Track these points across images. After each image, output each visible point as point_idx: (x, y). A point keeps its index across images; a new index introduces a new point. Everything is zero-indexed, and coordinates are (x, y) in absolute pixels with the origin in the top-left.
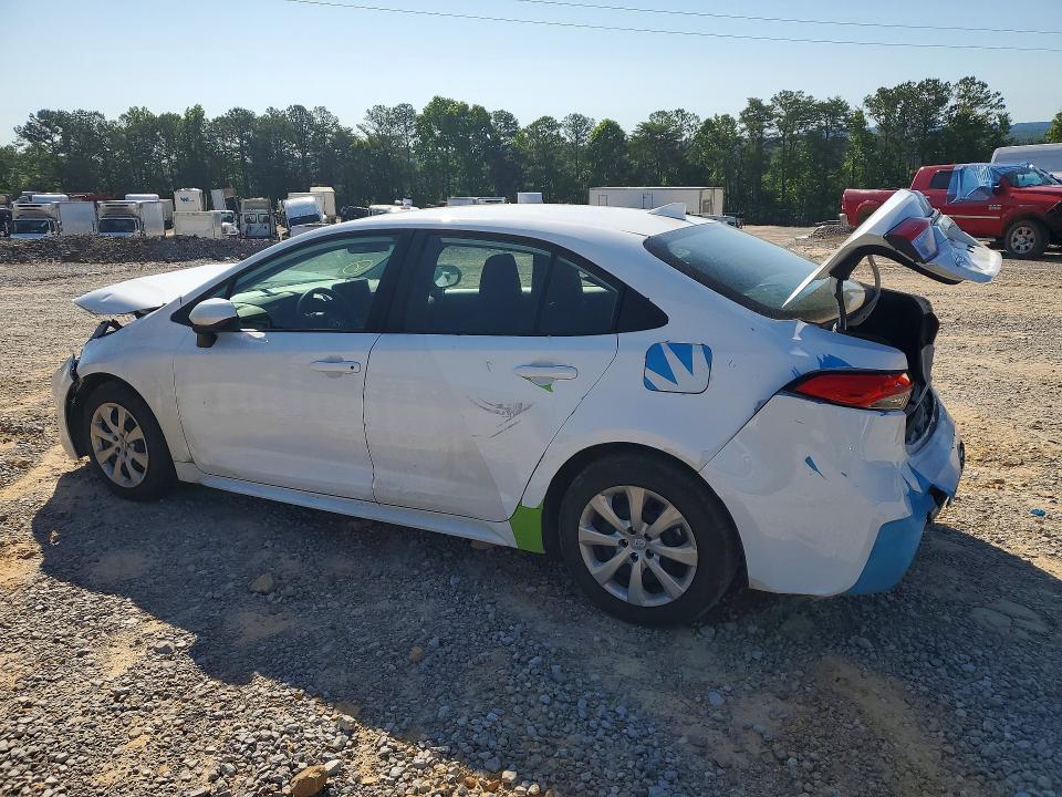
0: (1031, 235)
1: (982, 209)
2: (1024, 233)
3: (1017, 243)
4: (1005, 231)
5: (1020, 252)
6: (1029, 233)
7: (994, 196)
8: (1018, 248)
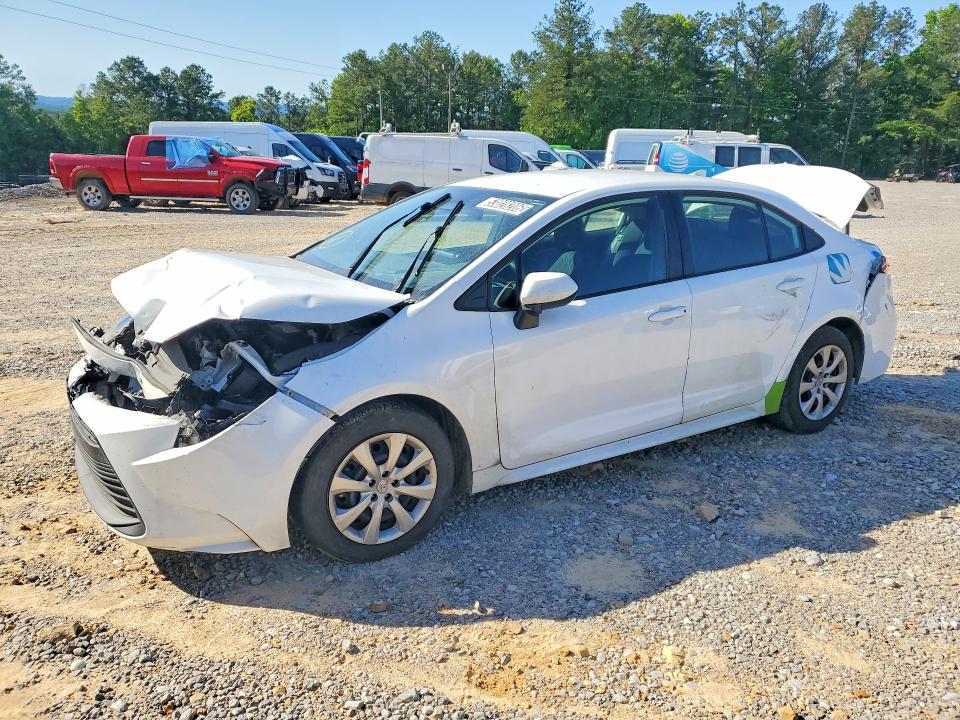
0: (247, 195)
1: (201, 174)
2: (241, 194)
3: (236, 202)
4: (225, 193)
5: (240, 209)
6: (244, 193)
7: (210, 164)
8: (238, 206)
